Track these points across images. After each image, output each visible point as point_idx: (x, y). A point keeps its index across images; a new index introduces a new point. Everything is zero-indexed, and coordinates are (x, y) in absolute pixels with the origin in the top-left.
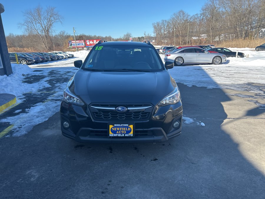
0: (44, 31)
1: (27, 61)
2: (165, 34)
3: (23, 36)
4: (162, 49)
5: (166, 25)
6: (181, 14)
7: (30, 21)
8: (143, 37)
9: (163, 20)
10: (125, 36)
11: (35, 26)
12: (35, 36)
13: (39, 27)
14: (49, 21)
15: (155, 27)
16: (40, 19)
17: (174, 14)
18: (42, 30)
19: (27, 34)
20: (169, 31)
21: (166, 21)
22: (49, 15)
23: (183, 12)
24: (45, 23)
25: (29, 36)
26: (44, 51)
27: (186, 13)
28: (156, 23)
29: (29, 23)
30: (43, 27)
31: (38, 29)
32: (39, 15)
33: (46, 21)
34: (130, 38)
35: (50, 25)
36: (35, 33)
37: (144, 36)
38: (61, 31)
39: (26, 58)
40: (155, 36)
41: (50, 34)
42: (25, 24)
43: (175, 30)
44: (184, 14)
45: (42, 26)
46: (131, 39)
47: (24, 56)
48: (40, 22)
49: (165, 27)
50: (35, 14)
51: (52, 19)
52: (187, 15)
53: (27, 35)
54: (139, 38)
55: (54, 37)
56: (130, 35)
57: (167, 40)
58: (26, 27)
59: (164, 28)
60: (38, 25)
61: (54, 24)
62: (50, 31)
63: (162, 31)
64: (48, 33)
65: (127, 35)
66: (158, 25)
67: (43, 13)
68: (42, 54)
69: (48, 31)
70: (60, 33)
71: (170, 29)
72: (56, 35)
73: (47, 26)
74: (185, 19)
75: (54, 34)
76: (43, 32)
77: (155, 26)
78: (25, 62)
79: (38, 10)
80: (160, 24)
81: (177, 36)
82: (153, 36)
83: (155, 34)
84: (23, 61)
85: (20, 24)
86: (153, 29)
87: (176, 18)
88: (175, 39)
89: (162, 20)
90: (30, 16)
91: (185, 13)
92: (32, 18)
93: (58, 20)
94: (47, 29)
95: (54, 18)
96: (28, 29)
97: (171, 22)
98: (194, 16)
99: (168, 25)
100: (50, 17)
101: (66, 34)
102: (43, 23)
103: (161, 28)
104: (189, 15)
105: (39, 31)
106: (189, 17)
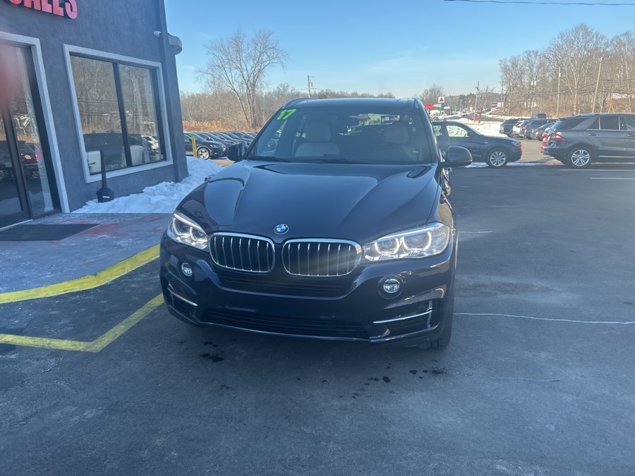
0: (245, 86)
1: (211, 151)
2: (532, 87)
3: (204, 95)
4: (520, 125)
5: (537, 62)
6: (581, 34)
7: (220, 64)
8: (472, 96)
9: (530, 52)
10: (426, 92)
11: (229, 74)
12: (226, 96)
13: (236, 76)
14: (259, 62)
15: (505, 70)
16: (239, 59)
17: (562, 35)
18: (242, 84)
19: (211, 92)
20: (544, 80)
21: (537, 52)
22: (259, 49)
23: (586, 29)
24: (249, 67)
25: (215, 96)
26: (242, 129)
27: (594, 32)
28: (508, 59)
29: (218, 68)
30: (243, 77)
31: (234, 81)
32: (239, 51)
33: (251, 62)
34: (440, 98)
35: (260, 71)
36: (227, 89)
37: (475, 92)
38: (281, 85)
39: (208, 144)
40: (504, 92)
41: (258, 91)
42: (209, 71)
43: (560, 76)
44: (587, 33)
45: (243, 75)
46: (442, 100)
47: (205, 140)
48: (238, 65)
49: (535, 70)
50: (230, 49)
51: (265, 57)
52: (597, 35)
53: (211, 94)
54: (462, 97)
55: (265, 96)
56: (439, 91)
57: (537, 101)
58: (209, 77)
59: (531, 70)
60: (235, 72)
61: (268, 70)
62: (258, 84)
63: (526, 79)
64: (253, 90)
65: (432, 90)
66: (515, 64)
67: (245, 48)
68: (239, 135)
69: (254, 85)
70: (279, 89)
71: (547, 74)
72: (269, 93)
73: (252, 75)
74: (591, 46)
75: (265, 92)
76: (243, 88)
77: (507, 66)
78: (207, 153)
79: (237, 42)
80: (520, 63)
81: (566, 92)
82: (500, 93)
83: (505, 88)
84: (203, 151)
85: (200, 72)
86: (501, 74)
87: (565, 46)
88: (558, 100)
89: (526, 52)
90: (220, 54)
91: (591, 32)
92: (224, 57)
93: (276, 61)
94: (252, 82)
95: (269, 57)
96: (214, 83)
97: (551, 57)
98: (618, 37)
99: (542, 65)
100: (261, 53)
101: (290, 90)
102: (244, 68)
103: (523, 72)
104: (603, 37)
105: (235, 86)
106: (603, 42)
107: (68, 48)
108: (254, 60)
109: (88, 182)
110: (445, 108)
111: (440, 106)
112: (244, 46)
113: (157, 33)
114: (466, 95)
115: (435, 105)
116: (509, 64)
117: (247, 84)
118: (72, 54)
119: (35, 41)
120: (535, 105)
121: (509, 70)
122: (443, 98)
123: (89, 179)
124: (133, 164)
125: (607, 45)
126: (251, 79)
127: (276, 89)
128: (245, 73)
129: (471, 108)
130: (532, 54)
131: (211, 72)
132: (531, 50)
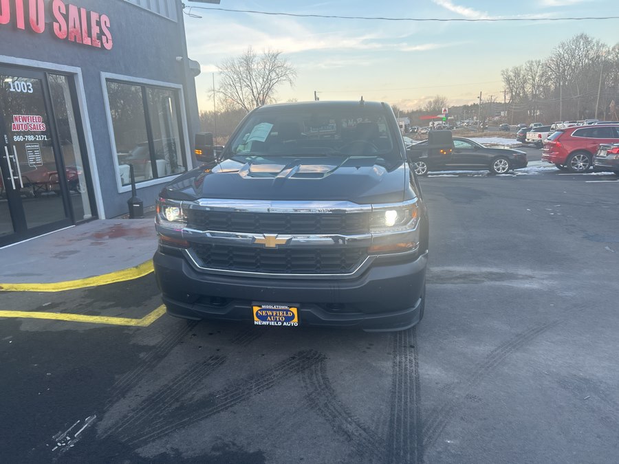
0: (255, 103)
5: (539, 72)
6: (582, 43)
7: (231, 83)
8: (475, 106)
9: (532, 62)
10: (430, 103)
11: (240, 92)
12: (237, 113)
13: (247, 94)
14: (268, 80)
15: (508, 80)
16: (249, 77)
17: (563, 45)
18: (252, 101)
19: (222, 109)
20: (547, 89)
21: (539, 62)
22: (268, 68)
23: (586, 38)
24: (259, 85)
25: (227, 114)
27: (594, 41)
28: (510, 69)
29: (229, 87)
30: (254, 95)
31: (245, 98)
32: (249, 70)
33: (261, 80)
34: (443, 109)
35: (269, 88)
36: (238, 107)
37: (477, 102)
40: (507, 102)
42: (221, 90)
43: (562, 84)
44: (587, 41)
45: (253, 92)
46: (445, 110)
48: (249, 83)
49: (537, 78)
50: (241, 69)
51: (273, 75)
52: (598, 44)
53: (223, 111)
54: (466, 107)
56: (442, 102)
57: (540, 109)
58: (221, 95)
59: (534, 80)
60: (245, 89)
61: (275, 87)
62: (268, 100)
63: (528, 88)
65: (436, 102)
66: (517, 74)
69: (263, 101)
71: (550, 83)
73: (262, 92)
74: (592, 54)
76: (253, 104)
77: (510, 76)
79: (247, 62)
80: (522, 72)
81: (568, 100)
82: (503, 102)
83: (508, 97)
86: (504, 84)
87: (566, 55)
88: (561, 108)
89: (529, 62)
90: (231, 74)
91: (591, 41)
92: (235, 76)
93: (284, 78)
94: (261, 99)
95: (277, 74)
96: (226, 100)
97: (553, 66)
99: (544, 74)
100: (270, 71)
102: (254, 85)
103: (525, 81)
104: (603, 46)
105: (246, 103)
106: (604, 50)
107: (104, 75)
108: (263, 78)
109: (121, 192)
110: (449, 118)
111: (443, 116)
112: (254, 66)
113: (179, 58)
114: (469, 105)
115: (439, 116)
116: (512, 74)
117: (257, 101)
118: (107, 80)
119: (78, 70)
120: (538, 113)
121: (512, 80)
122: (447, 109)
123: (122, 189)
124: (159, 176)
125: (609, 53)
128: (255, 90)
129: (475, 118)
130: (534, 64)
131: (223, 91)
132: (534, 60)
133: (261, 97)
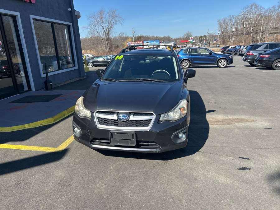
2: (232, 32)
5: (234, 21)
7: (93, 24)
8: (205, 36)
9: (231, 16)
10: (185, 35)
11: (97, 28)
12: (96, 39)
13: (101, 29)
14: (111, 23)
15: (220, 25)
16: (102, 21)
17: (245, 8)
18: (103, 33)
19: (89, 37)
20: (237, 28)
21: (234, 16)
22: (111, 17)
23: (256, 5)
24: (106, 25)
25: (91, 39)
27: (259, 6)
28: (221, 19)
29: (92, 26)
31: (100, 32)
32: (102, 18)
33: (107, 23)
34: (191, 37)
35: (111, 27)
36: (96, 35)
38: (120, 33)
40: (220, 34)
41: (110, 36)
42: (89, 27)
43: (244, 26)
44: (256, 7)
46: (192, 38)
48: (102, 24)
49: (233, 24)
51: (113, 21)
52: (261, 8)
54: (201, 37)
55: (113, 38)
56: (190, 34)
57: (234, 38)
58: (89, 30)
59: (231, 24)
60: (100, 27)
61: (115, 26)
63: (229, 28)
64: (108, 35)
65: (188, 34)
66: (224, 22)
67: (105, 17)
69: (109, 33)
70: (120, 35)
71: (238, 26)
72: (115, 37)
74: (258, 13)
76: (104, 34)
77: (221, 22)
79: (101, 14)
80: (226, 21)
81: (247, 34)
83: (220, 32)
85: (85, 27)
86: (218, 26)
87: (246, 13)
88: (244, 37)
89: (229, 16)
90: (93, 20)
91: (258, 7)
92: (95, 21)
93: (118, 22)
95: (115, 20)
96: (91, 32)
97: (240, 18)
98: (269, 8)
99: (236, 22)
100: (112, 19)
101: (124, 35)
102: (104, 25)
103: (228, 25)
104: (263, 9)
105: (100, 34)
106: (264, 10)
108: (108, 22)
110: (193, 42)
111: (191, 41)
112: (104, 16)
113: (70, 9)
115: (189, 41)
116: (222, 21)
117: (106, 33)
118: (34, 19)
120: (234, 40)
121: (222, 24)
122: (193, 37)
124: (61, 69)
125: (265, 12)
126: (107, 30)
127: (118, 35)
128: (104, 28)
129: (205, 42)
130: (232, 17)
131: (90, 28)
132: (231, 15)
133: (108, 31)
